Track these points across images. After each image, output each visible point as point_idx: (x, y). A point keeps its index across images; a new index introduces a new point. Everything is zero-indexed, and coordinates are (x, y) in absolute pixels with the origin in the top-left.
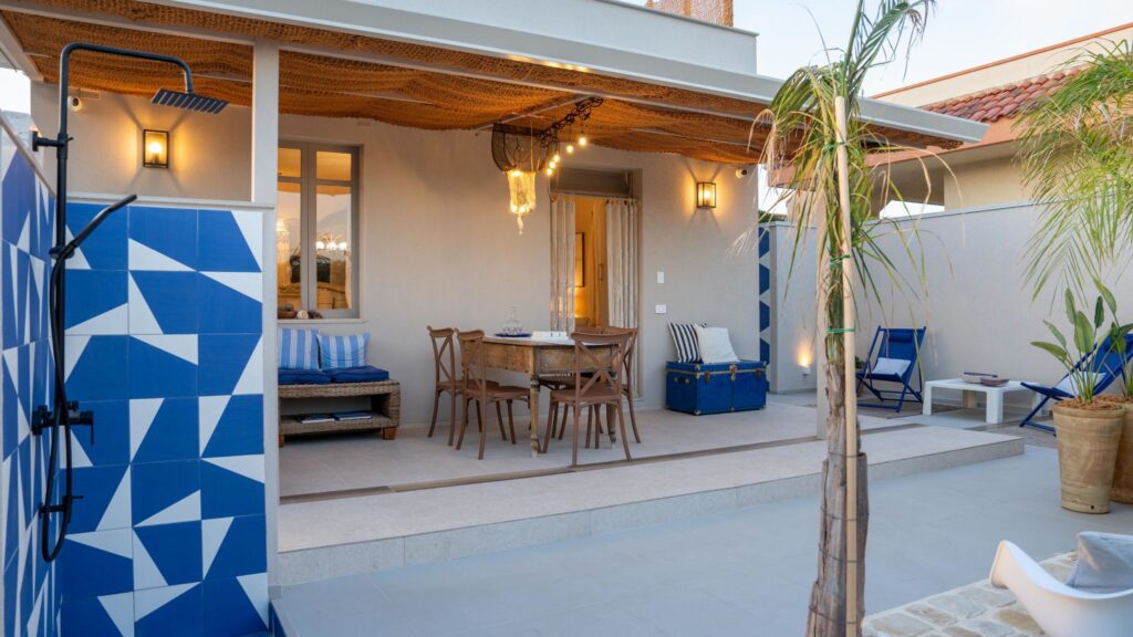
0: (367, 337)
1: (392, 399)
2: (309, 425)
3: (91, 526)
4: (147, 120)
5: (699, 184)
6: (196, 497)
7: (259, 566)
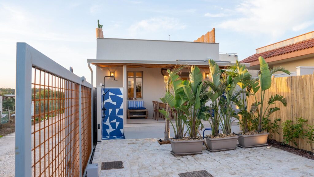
0: (143, 101)
1: (147, 112)
2: (134, 116)
3: (105, 122)
4: (111, 70)
5: (206, 74)
6: (116, 120)
7: (122, 128)
